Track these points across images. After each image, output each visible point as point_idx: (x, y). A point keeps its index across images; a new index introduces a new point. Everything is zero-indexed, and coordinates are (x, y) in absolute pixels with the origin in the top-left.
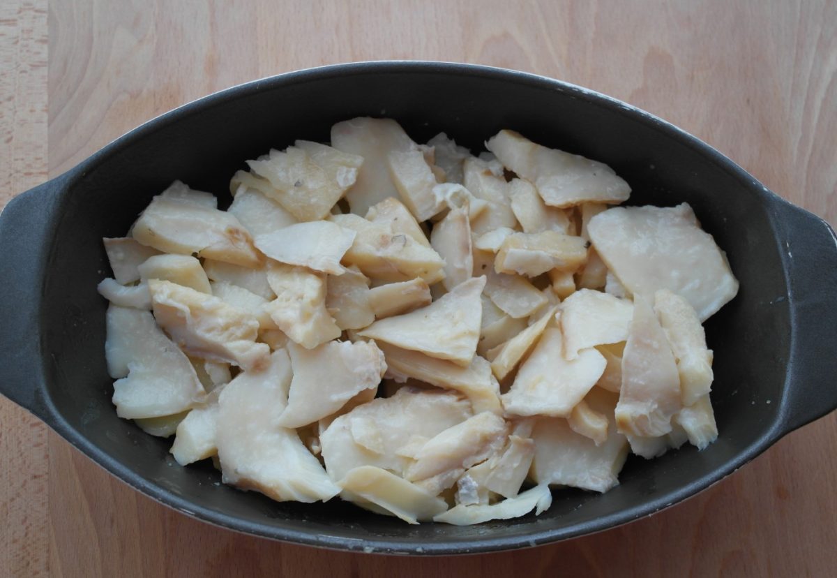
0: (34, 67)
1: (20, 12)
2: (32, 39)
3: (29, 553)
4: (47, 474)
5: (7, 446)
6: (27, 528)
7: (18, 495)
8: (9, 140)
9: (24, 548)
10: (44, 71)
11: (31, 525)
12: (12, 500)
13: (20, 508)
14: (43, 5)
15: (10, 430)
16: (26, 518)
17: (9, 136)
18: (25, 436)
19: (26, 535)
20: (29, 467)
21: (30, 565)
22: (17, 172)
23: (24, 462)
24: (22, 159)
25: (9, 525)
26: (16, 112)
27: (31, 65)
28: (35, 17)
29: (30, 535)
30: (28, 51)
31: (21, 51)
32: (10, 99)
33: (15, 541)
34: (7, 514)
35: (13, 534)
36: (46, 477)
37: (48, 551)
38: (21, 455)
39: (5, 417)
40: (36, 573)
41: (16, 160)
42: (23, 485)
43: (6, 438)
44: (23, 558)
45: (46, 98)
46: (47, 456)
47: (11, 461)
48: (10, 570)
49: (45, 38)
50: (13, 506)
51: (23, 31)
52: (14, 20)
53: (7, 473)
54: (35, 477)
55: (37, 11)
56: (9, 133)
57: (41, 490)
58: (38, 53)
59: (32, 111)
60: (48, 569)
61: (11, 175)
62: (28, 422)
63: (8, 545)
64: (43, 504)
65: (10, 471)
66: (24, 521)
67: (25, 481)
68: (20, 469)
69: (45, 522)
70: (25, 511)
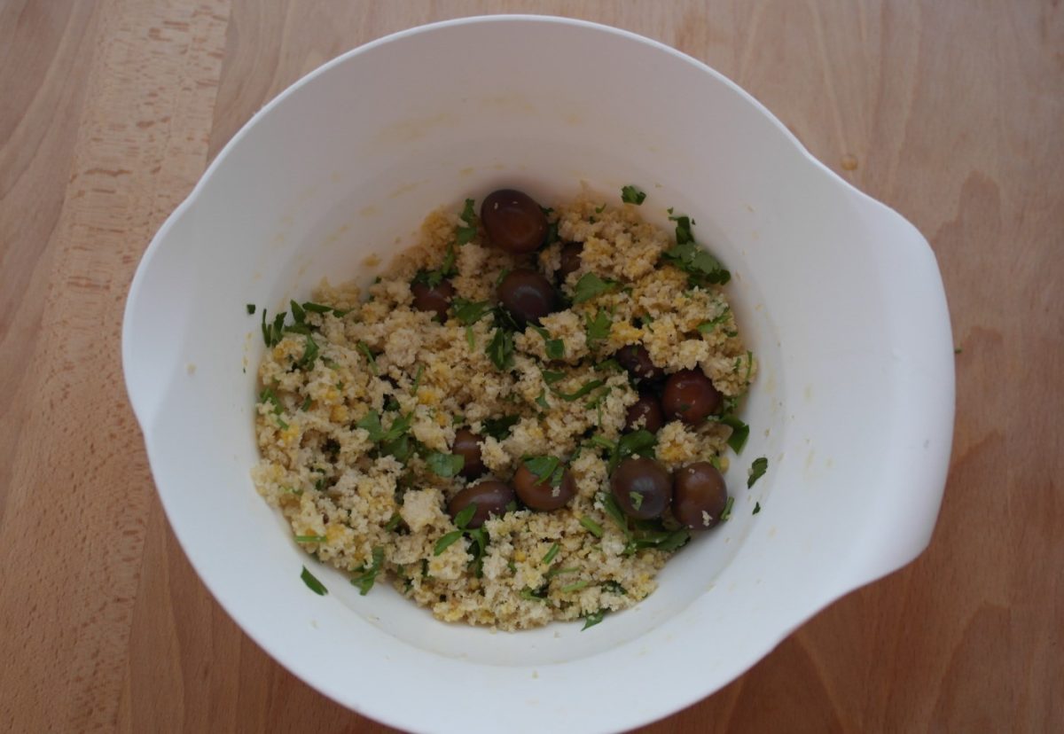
0: (201, 85)
1: (195, 15)
2: (203, 50)
3: (94, 699)
4: (134, 598)
5: (90, 554)
6: (97, 664)
7: (93, 620)
8: (156, 171)
9: (89, 690)
10: (212, 92)
11: (103, 661)
12: (85, 625)
13: (92, 638)
14: (224, 10)
15: (97, 534)
16: (98, 652)
17: (157, 165)
18: (114, 546)
19: (95, 673)
20: (113, 586)
21: (93, 714)
22: (160, 211)
23: (108, 579)
24: (168, 197)
25: (75, 658)
26: (170, 137)
27: (198, 83)
28: (211, 25)
29: (100, 675)
30: (197, 65)
31: (189, 63)
32: (165, 120)
33: (79, 679)
34: (76, 642)
35: (79, 670)
36: (132, 602)
37: (119, 699)
38: (106, 569)
39: (93, 517)
40: (99, 725)
41: (160, 196)
42: (101, 610)
43: (90, 544)
44: (86, 703)
45: (209, 125)
46: (137, 576)
47: (92, 574)
48: (67, 715)
49: (220, 52)
50: (84, 634)
51: (194, 39)
52: (187, 24)
53: (84, 590)
54: (119, 600)
55: (215, 17)
56: (157, 161)
57: (123, 618)
58: (210, 69)
59: (189, 139)
60: (115, 723)
61: (151, 214)
62: (121, 528)
63: (70, 683)
64: (123, 637)
65: (88, 588)
66: (95, 655)
67: (105, 604)
68: (101, 588)
69: (122, 660)
70: (99, 642)
